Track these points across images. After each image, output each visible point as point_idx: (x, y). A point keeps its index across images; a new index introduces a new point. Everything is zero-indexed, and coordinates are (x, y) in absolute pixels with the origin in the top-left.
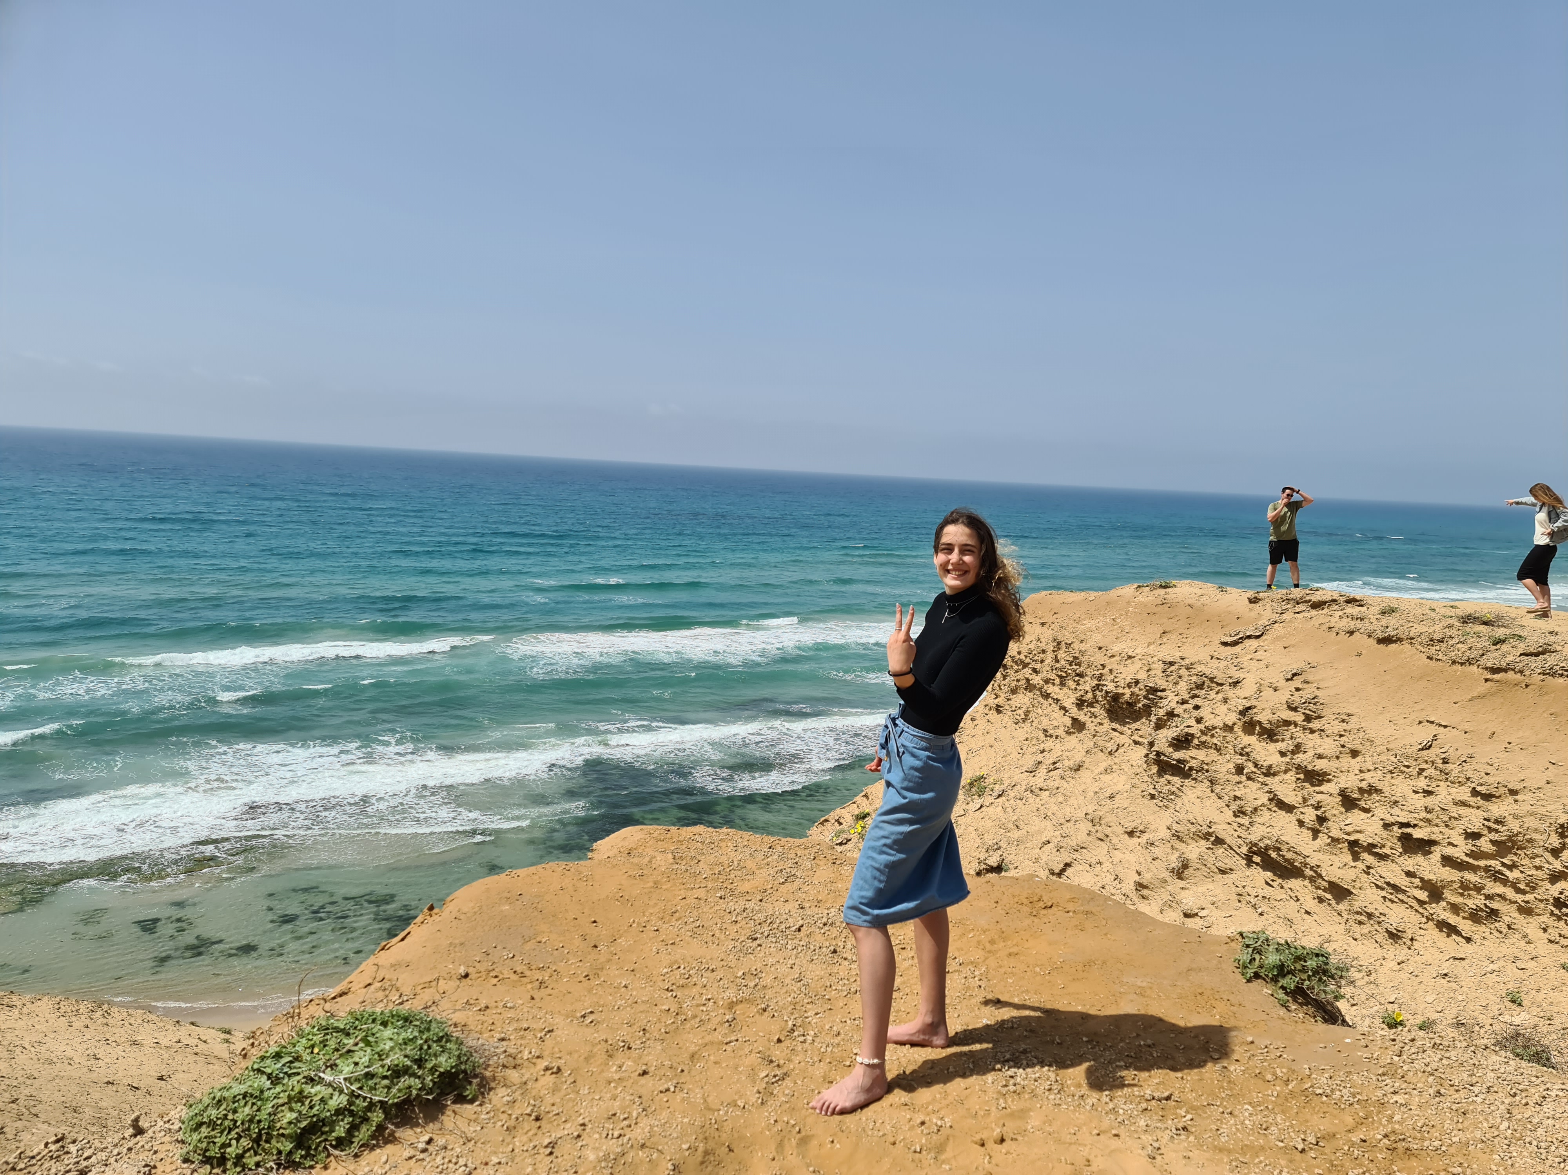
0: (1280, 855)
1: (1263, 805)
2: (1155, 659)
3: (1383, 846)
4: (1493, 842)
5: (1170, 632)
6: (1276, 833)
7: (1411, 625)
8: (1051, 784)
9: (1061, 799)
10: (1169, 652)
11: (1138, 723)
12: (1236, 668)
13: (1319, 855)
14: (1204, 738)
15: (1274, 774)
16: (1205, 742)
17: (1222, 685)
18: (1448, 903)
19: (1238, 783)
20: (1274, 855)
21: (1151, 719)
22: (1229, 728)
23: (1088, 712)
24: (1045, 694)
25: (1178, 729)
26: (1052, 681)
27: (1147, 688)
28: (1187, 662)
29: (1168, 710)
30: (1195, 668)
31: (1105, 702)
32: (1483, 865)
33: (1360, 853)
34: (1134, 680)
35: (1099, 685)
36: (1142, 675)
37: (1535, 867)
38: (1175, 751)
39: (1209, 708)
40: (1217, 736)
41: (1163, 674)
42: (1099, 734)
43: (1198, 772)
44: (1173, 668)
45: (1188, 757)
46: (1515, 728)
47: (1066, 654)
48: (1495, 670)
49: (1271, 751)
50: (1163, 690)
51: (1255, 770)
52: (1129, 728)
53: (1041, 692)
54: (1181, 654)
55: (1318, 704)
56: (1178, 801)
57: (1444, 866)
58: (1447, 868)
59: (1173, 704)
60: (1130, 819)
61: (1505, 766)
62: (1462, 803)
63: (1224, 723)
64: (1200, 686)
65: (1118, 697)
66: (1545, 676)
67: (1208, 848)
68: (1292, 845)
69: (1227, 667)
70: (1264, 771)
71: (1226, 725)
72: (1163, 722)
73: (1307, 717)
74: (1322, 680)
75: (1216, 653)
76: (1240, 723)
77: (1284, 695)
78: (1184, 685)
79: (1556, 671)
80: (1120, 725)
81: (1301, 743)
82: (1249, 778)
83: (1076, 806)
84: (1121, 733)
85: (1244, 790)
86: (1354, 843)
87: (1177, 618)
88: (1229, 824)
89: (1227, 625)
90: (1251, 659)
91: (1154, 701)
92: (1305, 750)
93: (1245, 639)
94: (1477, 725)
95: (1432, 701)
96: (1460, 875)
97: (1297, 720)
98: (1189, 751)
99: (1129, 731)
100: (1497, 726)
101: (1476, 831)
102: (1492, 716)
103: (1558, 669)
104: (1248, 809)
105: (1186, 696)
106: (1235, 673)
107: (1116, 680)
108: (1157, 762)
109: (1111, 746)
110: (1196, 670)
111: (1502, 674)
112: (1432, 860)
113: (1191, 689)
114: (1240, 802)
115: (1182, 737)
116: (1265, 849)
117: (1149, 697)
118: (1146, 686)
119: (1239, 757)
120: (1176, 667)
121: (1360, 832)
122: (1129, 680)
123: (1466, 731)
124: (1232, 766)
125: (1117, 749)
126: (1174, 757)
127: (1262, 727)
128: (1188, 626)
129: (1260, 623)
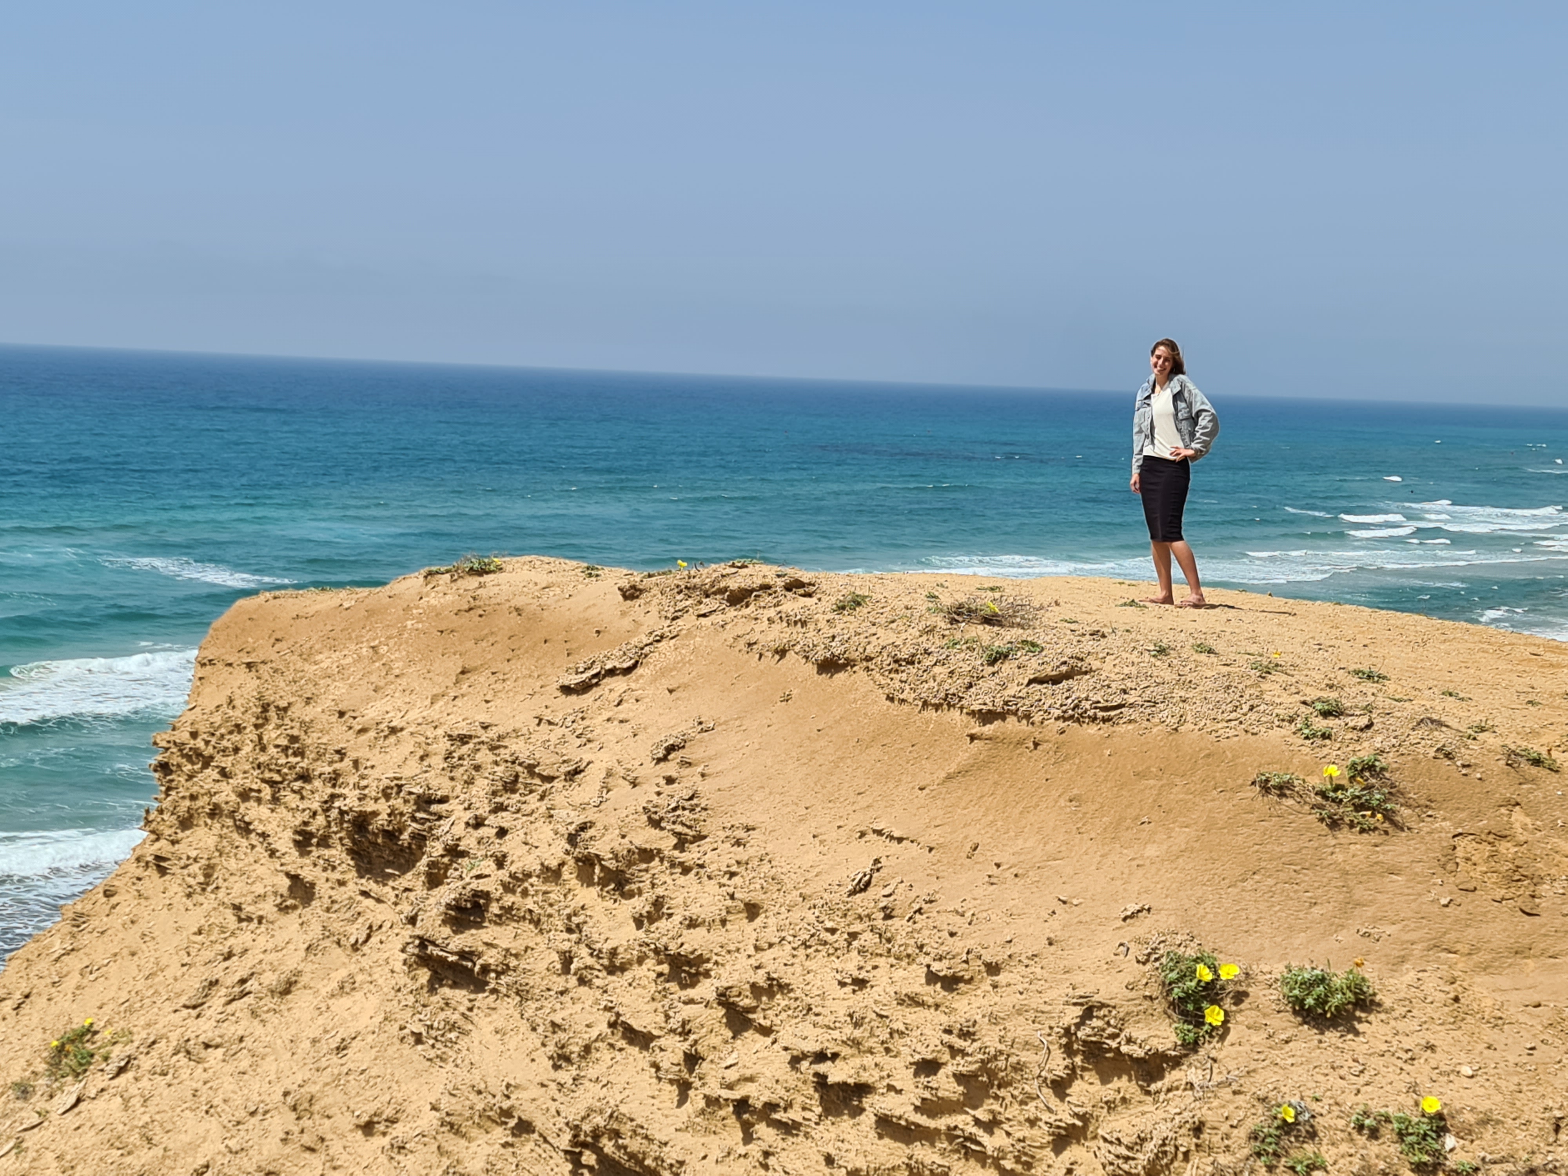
0: (619, 1147)
1: (599, 1038)
2: (440, 732)
3: (789, 1106)
4: (959, 1078)
5: (475, 669)
6: (613, 1097)
7: (873, 630)
8: (232, 1030)
9: (244, 1064)
10: (464, 715)
11: (409, 876)
12: (579, 742)
13: (687, 1139)
14: (509, 900)
15: (623, 968)
16: (511, 908)
17: (550, 779)
19: (562, 993)
20: (608, 1146)
21: (422, 865)
22: (552, 874)
23: (319, 857)
24: (243, 825)
25: (460, 883)
26: (253, 794)
27: (413, 796)
28: (492, 733)
29: (450, 842)
30: (506, 747)
31: (343, 834)
32: (943, 1128)
33: (753, 1125)
34: (396, 782)
35: (333, 797)
36: (412, 768)
37: (1028, 1120)
38: (455, 932)
39: (521, 833)
40: (533, 893)
41: (446, 765)
42: (336, 907)
43: (499, 974)
44: (465, 749)
45: (480, 943)
46: (1012, 834)
47: (279, 732)
48: (987, 717)
49: (620, 918)
50: (443, 800)
51: (590, 961)
52: (394, 888)
53: (235, 820)
54: (484, 718)
55: (698, 809)
56: (463, 1043)
57: (881, 1137)
58: (887, 1141)
59: (459, 830)
60: (368, 1093)
61: (985, 914)
62: (911, 999)
63: (542, 864)
64: (510, 786)
65: (364, 820)
66: (1067, 723)
67: (505, 1145)
68: (639, 1121)
69: (563, 741)
70: (606, 962)
71: (546, 869)
72: (439, 869)
73: (679, 839)
74: (715, 757)
75: (549, 710)
76: (571, 862)
77: (645, 795)
78: (482, 786)
79: (1085, 712)
80: (377, 882)
81: (663, 897)
82: (582, 981)
83: (273, 1077)
84: (379, 901)
85: (571, 1009)
86: (742, 1106)
87: (492, 640)
88: (543, 1085)
89: (579, 648)
90: (608, 720)
91: (428, 824)
92: (670, 911)
93: (604, 677)
94: (950, 833)
95: (885, 788)
96: (908, 1151)
97: (662, 847)
98: (480, 931)
99: (392, 894)
100: (983, 832)
101: (929, 1057)
102: (978, 811)
103: (1088, 707)
104: (575, 1049)
105: (483, 809)
106: (575, 753)
107: (363, 783)
108: (424, 960)
109: (357, 932)
110: (507, 751)
111: (997, 723)
112: (863, 1127)
113: (494, 793)
114: (561, 1036)
115: (466, 901)
116: (596, 1134)
117: (419, 815)
118: (410, 793)
119: (566, 936)
120: (471, 746)
121: (751, 1079)
122: (386, 782)
123: (932, 845)
124: (555, 957)
125: (369, 937)
126: (452, 947)
127: (603, 868)
128: (509, 655)
129: (634, 641)
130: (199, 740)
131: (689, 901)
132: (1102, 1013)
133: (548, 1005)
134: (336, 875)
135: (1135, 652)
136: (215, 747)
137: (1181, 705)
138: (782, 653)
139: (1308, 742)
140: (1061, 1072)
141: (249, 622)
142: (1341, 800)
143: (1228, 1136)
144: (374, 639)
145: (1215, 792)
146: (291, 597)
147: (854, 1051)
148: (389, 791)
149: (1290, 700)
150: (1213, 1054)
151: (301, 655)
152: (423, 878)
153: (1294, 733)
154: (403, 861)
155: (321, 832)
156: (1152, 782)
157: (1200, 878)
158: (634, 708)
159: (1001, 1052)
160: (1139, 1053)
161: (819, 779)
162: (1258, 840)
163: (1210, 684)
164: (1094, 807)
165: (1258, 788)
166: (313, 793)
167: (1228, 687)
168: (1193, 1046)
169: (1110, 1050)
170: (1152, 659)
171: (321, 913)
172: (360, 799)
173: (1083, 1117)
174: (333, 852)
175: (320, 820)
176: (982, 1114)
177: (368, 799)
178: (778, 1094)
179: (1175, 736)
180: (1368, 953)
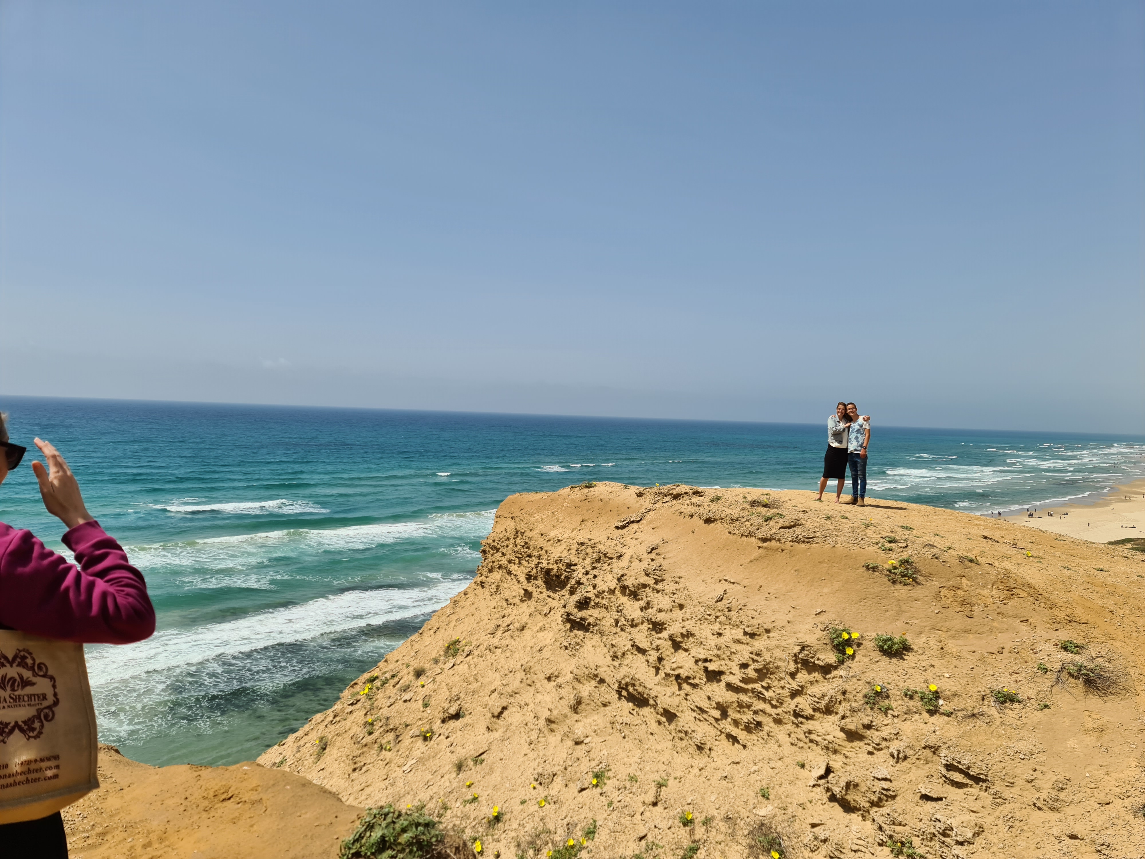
0: (635, 690)
1: (628, 650)
2: (575, 541)
3: (694, 678)
4: (756, 670)
5: (587, 520)
6: (633, 672)
7: (724, 509)
8: (504, 642)
9: (508, 655)
10: (582, 536)
11: (564, 591)
12: (621, 546)
13: (659, 688)
14: (597, 600)
15: (636, 626)
16: (598, 603)
17: (611, 558)
18: (732, 719)
19: (615, 634)
20: (631, 689)
21: (568, 587)
22: (612, 592)
23: (534, 584)
24: (509, 572)
25: (581, 594)
26: (513, 561)
27: (565, 564)
28: (592, 542)
29: (577, 580)
30: (597, 547)
31: (542, 576)
32: (750, 688)
33: (682, 684)
34: (560, 558)
35: (539, 563)
36: (565, 554)
37: (781, 687)
38: (579, 611)
39: (601, 577)
40: (605, 598)
41: (576, 553)
42: (539, 601)
43: (594, 626)
44: (583, 548)
45: (587, 615)
46: (774, 582)
47: (521, 541)
48: (764, 540)
49: (635, 608)
50: (575, 565)
51: (625, 623)
52: (559, 594)
53: (507, 570)
54: (590, 537)
55: (662, 570)
56: (581, 650)
57: (727, 690)
58: (730, 692)
59: (580, 575)
60: (549, 667)
62: (738, 641)
63: (609, 588)
64: (598, 561)
65: (549, 571)
66: (794, 543)
67: (596, 687)
68: (642, 681)
69: (616, 545)
70: (630, 623)
71: (610, 590)
72: (574, 589)
73: (656, 581)
74: (669, 552)
75: (611, 535)
76: (618, 588)
77: (644, 565)
78: (588, 560)
79: (800, 539)
80: (553, 593)
81: (650, 601)
82: (622, 630)
83: (517, 659)
84: (553, 599)
85: (618, 639)
86: (678, 677)
87: (593, 510)
88: (608, 666)
89: (622, 513)
90: (632, 538)
91: (570, 573)
92: (652, 606)
93: (630, 523)
94: (752, 581)
95: (728, 565)
96: (737, 696)
97: (650, 583)
98: (587, 611)
99: (558, 597)
100: (763, 581)
101: (745, 662)
102: (761, 574)
103: (801, 537)
104: (619, 654)
105: (589, 568)
106: (620, 549)
107: (549, 558)
108: (568, 620)
109: (546, 610)
111: (768, 542)
112: (721, 687)
113: (593, 563)
114: (615, 649)
115: (582, 600)
116: (627, 685)
117: (567, 570)
118: (564, 562)
119: (617, 613)
120: (585, 546)
121: (681, 667)
122: (556, 558)
123: (745, 585)
124: (613, 621)
125: (550, 611)
126: (578, 616)
127: (629, 590)
128: (598, 515)
129: (641, 511)
130: (495, 543)
131: (659, 603)
132: (808, 649)
133: (610, 638)
134: (539, 590)
135: (818, 518)
136: (500, 545)
137: (836, 537)
138: (692, 516)
139: (884, 552)
140: (793, 670)
141: (512, 503)
142: (897, 573)
143: (855, 696)
144: (553, 509)
145: (849, 569)
146: (526, 495)
147: (718, 659)
148: (557, 561)
150: (850, 665)
151: (529, 515)
152: (568, 592)
153: (878, 548)
154: (561, 586)
155: (534, 575)
156: (825, 565)
157: (844, 600)
158: (641, 534)
159: (771, 662)
160: (822, 664)
161: (705, 561)
162: (865, 587)
163: (847, 530)
164: (804, 574)
165: (865, 568)
166: (532, 561)
167: (853, 531)
168: (841, 662)
169: (811, 662)
170: (825, 521)
171: (534, 603)
172: (548, 564)
173: (801, 687)
174: (539, 582)
175: (534, 571)
176: (764, 684)
177: (550, 564)
178: (691, 673)
179: (834, 549)
180: (908, 630)
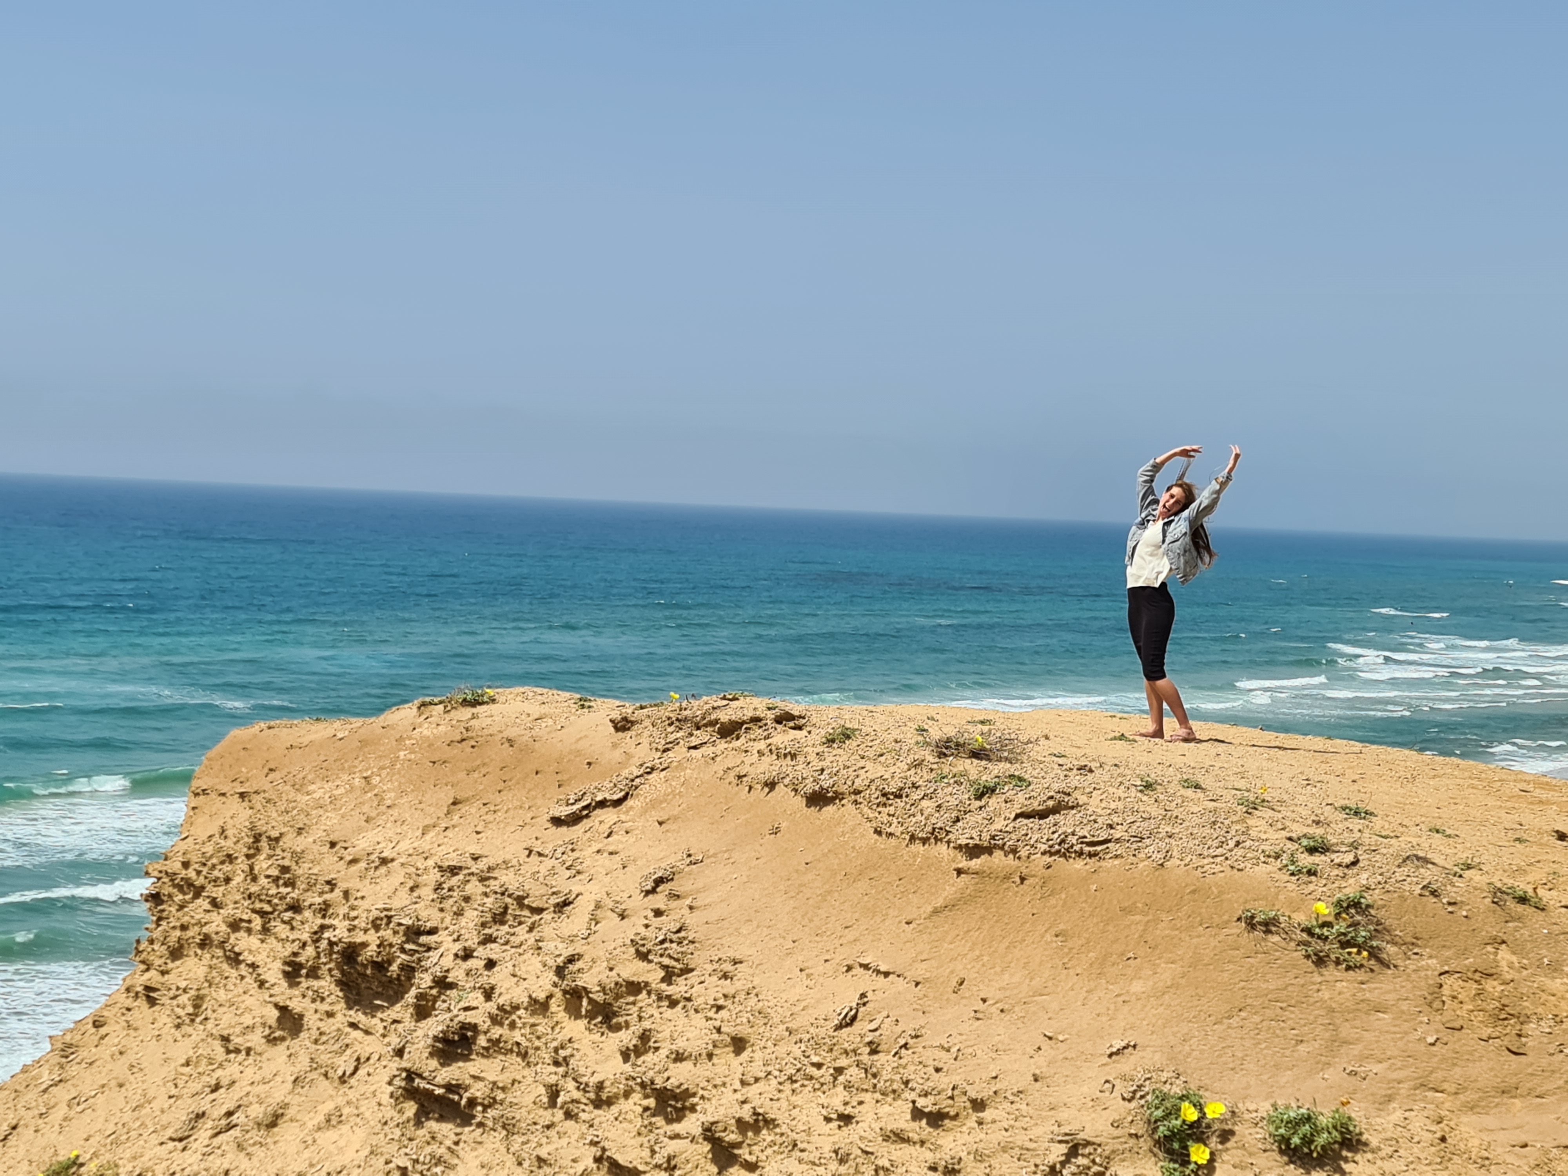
2: (430, 863)
5: (467, 800)
7: (862, 763)
8: (218, 1163)
10: (454, 846)
11: (398, 1007)
12: (568, 873)
14: (497, 1032)
15: (609, 1102)
16: (498, 1041)
17: (539, 911)
19: (548, 1127)
21: (410, 997)
22: (540, 1007)
23: (308, 988)
24: (233, 956)
25: (448, 1016)
26: (244, 924)
27: (402, 928)
28: (482, 865)
29: (438, 974)
30: (496, 878)
31: (332, 965)
34: (385, 913)
35: (323, 928)
36: (402, 899)
38: (443, 1065)
39: (509, 965)
40: (520, 1025)
41: (435, 896)
42: (324, 1038)
43: (485, 1108)
44: (455, 881)
45: (467, 1076)
46: (998, 969)
47: (270, 862)
48: (974, 851)
49: (607, 1051)
50: (433, 931)
51: (577, 1095)
52: (382, 1020)
53: (225, 951)
54: (475, 849)
55: (686, 942)
59: (448, 961)
61: (970, 1050)
62: (897, 1135)
63: (530, 997)
64: (500, 918)
65: (354, 951)
66: (1053, 858)
69: (552, 872)
70: (592, 1096)
71: (533, 1001)
72: (428, 1001)
73: (667, 972)
74: (705, 889)
75: (539, 842)
76: (559, 994)
77: (633, 927)
78: (471, 918)
79: (1072, 847)
80: (365, 1014)
81: (650, 1030)
82: (569, 1115)
84: (367, 1032)
85: (557, 1143)
87: (484, 771)
89: (570, 780)
90: (598, 852)
91: (417, 955)
92: (656, 1045)
93: (595, 808)
94: (937, 968)
95: (872, 922)
97: (650, 980)
98: (468, 1064)
99: (381, 1026)
100: (969, 967)
102: (964, 946)
103: (1074, 842)
105: (472, 940)
106: (564, 884)
107: (353, 914)
108: (411, 1093)
109: (344, 1064)
110: (497, 882)
111: (984, 857)
113: (484, 925)
115: (453, 1033)
117: (408, 946)
118: (400, 924)
119: (553, 1069)
120: (461, 877)
122: (376, 913)
123: (919, 980)
124: (542, 1090)
125: (356, 1069)
126: (439, 1080)
127: (591, 1001)
128: (501, 785)
129: (625, 773)
130: (190, 870)
131: (675, 1035)
132: (1087, 1151)
133: (534, 1139)
134: (325, 1007)
135: (1122, 787)
136: (206, 878)
137: (1167, 840)
138: (771, 785)
139: (1294, 878)
141: (242, 753)
142: (1327, 937)
144: (367, 770)
145: (1201, 928)
146: (286, 727)
148: (379, 922)
149: (1276, 836)
151: (293, 785)
152: (411, 1010)
153: (1280, 869)
154: (391, 992)
155: (310, 963)
156: (1138, 918)
157: (1186, 1015)
158: (624, 840)
161: (807, 913)
162: (1244, 978)
163: (1196, 820)
164: (1080, 942)
165: (1243, 924)
166: (303, 923)
167: (1214, 823)
170: (1139, 794)
171: (309, 1045)
172: (349, 930)
174: (322, 983)
175: (310, 951)
177: (357, 930)
179: (1161, 872)
180: (1355, 1092)
